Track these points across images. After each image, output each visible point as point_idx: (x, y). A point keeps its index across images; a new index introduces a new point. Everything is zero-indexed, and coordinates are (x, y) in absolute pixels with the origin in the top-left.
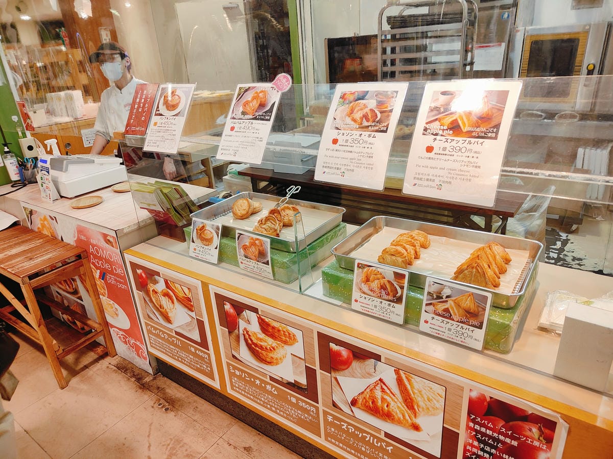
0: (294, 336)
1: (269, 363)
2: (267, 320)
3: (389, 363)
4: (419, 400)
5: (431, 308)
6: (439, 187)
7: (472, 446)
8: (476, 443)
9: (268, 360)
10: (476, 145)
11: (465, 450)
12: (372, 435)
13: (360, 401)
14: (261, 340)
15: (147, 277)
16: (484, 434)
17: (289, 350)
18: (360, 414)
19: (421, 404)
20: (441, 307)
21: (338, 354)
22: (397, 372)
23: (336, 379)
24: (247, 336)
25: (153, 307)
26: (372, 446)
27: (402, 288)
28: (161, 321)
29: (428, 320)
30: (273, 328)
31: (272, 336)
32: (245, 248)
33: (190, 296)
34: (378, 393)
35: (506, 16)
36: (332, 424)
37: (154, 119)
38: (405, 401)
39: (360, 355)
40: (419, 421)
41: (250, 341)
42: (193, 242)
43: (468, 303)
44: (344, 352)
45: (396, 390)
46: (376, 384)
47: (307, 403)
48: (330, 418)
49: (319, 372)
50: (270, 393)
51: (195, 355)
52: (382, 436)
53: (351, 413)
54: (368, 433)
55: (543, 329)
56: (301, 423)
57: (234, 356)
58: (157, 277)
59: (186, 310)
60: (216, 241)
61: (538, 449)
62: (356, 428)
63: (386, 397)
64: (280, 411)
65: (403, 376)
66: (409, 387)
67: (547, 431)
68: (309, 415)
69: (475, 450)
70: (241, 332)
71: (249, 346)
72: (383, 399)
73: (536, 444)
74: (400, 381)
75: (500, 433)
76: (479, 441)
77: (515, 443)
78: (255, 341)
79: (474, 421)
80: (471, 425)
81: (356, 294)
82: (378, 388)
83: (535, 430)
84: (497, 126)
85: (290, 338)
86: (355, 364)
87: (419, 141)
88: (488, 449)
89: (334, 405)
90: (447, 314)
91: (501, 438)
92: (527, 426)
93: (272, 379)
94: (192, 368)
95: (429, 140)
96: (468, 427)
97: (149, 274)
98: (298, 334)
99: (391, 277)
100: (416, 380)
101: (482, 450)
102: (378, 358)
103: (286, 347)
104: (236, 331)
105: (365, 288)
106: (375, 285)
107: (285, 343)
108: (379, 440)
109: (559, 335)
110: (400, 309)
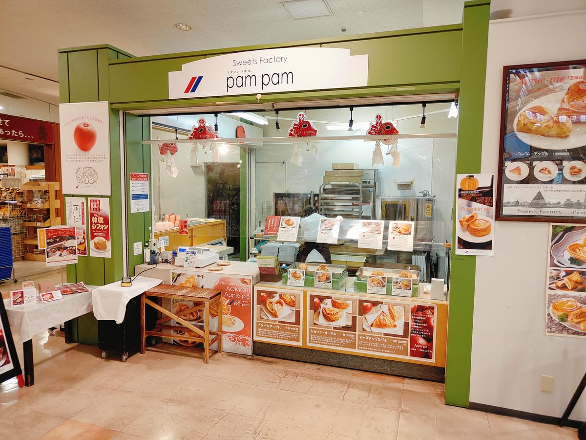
0: (348, 304)
1: (334, 321)
2: (336, 301)
3: (386, 303)
4: (396, 315)
5: (395, 287)
6: (398, 247)
7: (413, 325)
8: (414, 324)
9: (334, 319)
10: (406, 236)
11: (411, 328)
12: (378, 337)
13: (374, 324)
14: (331, 311)
15: (267, 296)
16: (416, 319)
17: (345, 311)
18: (374, 329)
19: (397, 316)
20: (398, 286)
21: (367, 306)
22: (389, 306)
23: (365, 318)
24: (324, 311)
25: (267, 312)
26: (378, 342)
27: (385, 282)
28: (271, 318)
29: (395, 291)
30: (339, 303)
31: (338, 307)
32: (319, 277)
33: (294, 300)
34: (382, 317)
35: (371, 191)
36: (362, 340)
37: (280, 229)
38: (391, 317)
39: (375, 304)
40: (396, 323)
41: (325, 313)
42: (289, 279)
43: (406, 283)
44: (369, 305)
45: (388, 313)
46: (381, 313)
47: (350, 334)
48: (361, 337)
49: (358, 316)
50: (333, 336)
51: (290, 331)
52: (383, 336)
53: (370, 330)
54: (377, 337)
55: (425, 293)
56: (347, 345)
57: (315, 324)
58: (274, 295)
59: (290, 307)
60: (303, 277)
61: (431, 317)
62: (372, 336)
63: (384, 318)
64: (336, 343)
65: (391, 307)
66: (393, 311)
67: (432, 311)
68: (351, 339)
69: (414, 326)
70: (321, 310)
71: (325, 316)
72: (383, 319)
73: (430, 316)
74: (390, 309)
75: (421, 317)
76: (415, 322)
77: (425, 318)
78: (328, 312)
79: (413, 316)
80: (413, 317)
81: (368, 287)
82: (382, 315)
83: (430, 312)
84: (411, 232)
85: (346, 306)
86: (373, 308)
87: (390, 236)
88: (418, 324)
89: (364, 330)
90: (400, 288)
91: (421, 318)
92: (427, 311)
93: (334, 328)
94: (285, 339)
95: (393, 235)
96: (412, 318)
97: (269, 294)
98: (350, 303)
99: (381, 279)
100: (396, 308)
101: (416, 325)
102: (382, 303)
103: (344, 310)
104: (319, 310)
105: (372, 284)
106: (375, 283)
107: (343, 308)
108: (382, 338)
109: (430, 294)
110: (385, 289)
